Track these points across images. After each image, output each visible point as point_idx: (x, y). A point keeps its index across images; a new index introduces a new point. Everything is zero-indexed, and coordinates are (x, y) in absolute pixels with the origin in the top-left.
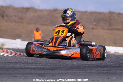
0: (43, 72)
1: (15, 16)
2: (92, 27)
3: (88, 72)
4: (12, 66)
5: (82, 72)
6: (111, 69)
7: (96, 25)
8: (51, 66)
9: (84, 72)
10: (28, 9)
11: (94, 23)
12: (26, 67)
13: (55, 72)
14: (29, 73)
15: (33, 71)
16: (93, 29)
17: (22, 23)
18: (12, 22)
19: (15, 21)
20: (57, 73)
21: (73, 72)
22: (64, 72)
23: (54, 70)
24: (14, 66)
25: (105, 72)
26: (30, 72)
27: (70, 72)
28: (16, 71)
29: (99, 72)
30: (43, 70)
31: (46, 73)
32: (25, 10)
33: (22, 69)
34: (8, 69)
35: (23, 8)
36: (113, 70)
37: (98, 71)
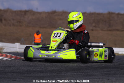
0: (42, 75)
1: (13, 19)
2: (91, 28)
3: (88, 73)
4: (11, 70)
5: (82, 73)
6: (111, 70)
7: (95, 26)
8: (51, 69)
9: (84, 73)
10: (26, 12)
12: (25, 70)
13: (54, 74)
14: (28, 77)
15: (32, 75)
16: (92, 30)
17: (21, 26)
18: (10, 26)
19: (13, 25)
20: (57, 76)
21: (73, 74)
22: (63, 74)
24: (13, 70)
25: (105, 73)
26: (29, 75)
27: (70, 74)
28: (15, 75)
29: (99, 73)
30: (43, 73)
31: (46, 76)
32: (23, 13)
33: (21, 72)
34: (7, 73)
35: (21, 11)
36: (113, 71)
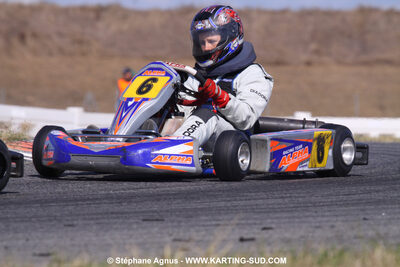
0: (156, 207)
1: (60, 35)
2: (304, 57)
3: (301, 199)
4: (59, 193)
5: (280, 201)
6: (373, 188)
7: (317, 52)
9: (286, 200)
10: (99, 11)
11: (313, 46)
12: (103, 192)
13: (193, 205)
14: (112, 213)
15: (125, 207)
16: (309, 64)
17: (84, 54)
18: (51, 54)
19: (61, 51)
20: (202, 209)
21: (252, 202)
22: (222, 204)
23: (193, 198)
24: (65, 193)
25: (355, 197)
26: (117, 209)
27: (242, 203)
28: (70, 208)
29: (334, 199)
30: (158, 200)
31: (167, 211)
32: (92, 15)
33: (88, 199)
34: (46, 202)
35: (84, 9)
36: (377, 192)
37: (331, 195)
